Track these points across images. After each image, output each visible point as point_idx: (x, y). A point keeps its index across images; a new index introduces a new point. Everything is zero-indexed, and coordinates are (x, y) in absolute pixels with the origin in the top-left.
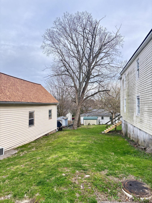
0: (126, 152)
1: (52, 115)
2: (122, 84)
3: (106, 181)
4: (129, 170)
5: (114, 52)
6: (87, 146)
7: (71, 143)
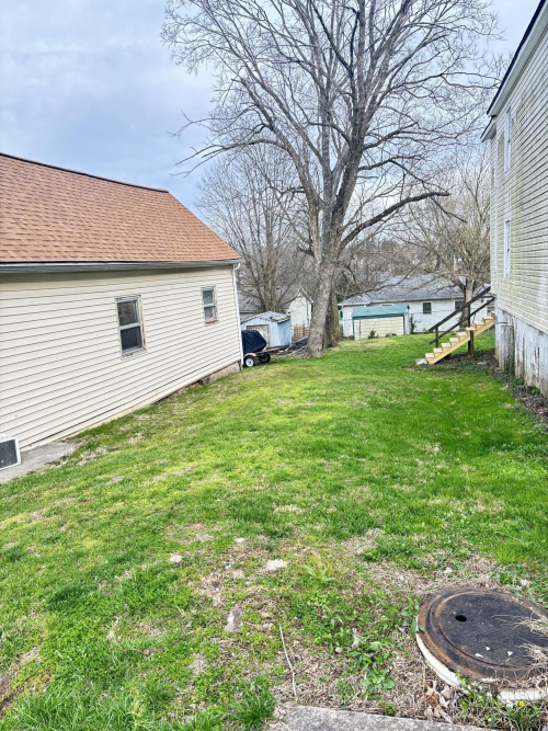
0: (493, 438)
1: (218, 308)
2: (496, 154)
3: (353, 589)
4: (478, 531)
5: (467, 22)
6: (331, 422)
7: (277, 413)
